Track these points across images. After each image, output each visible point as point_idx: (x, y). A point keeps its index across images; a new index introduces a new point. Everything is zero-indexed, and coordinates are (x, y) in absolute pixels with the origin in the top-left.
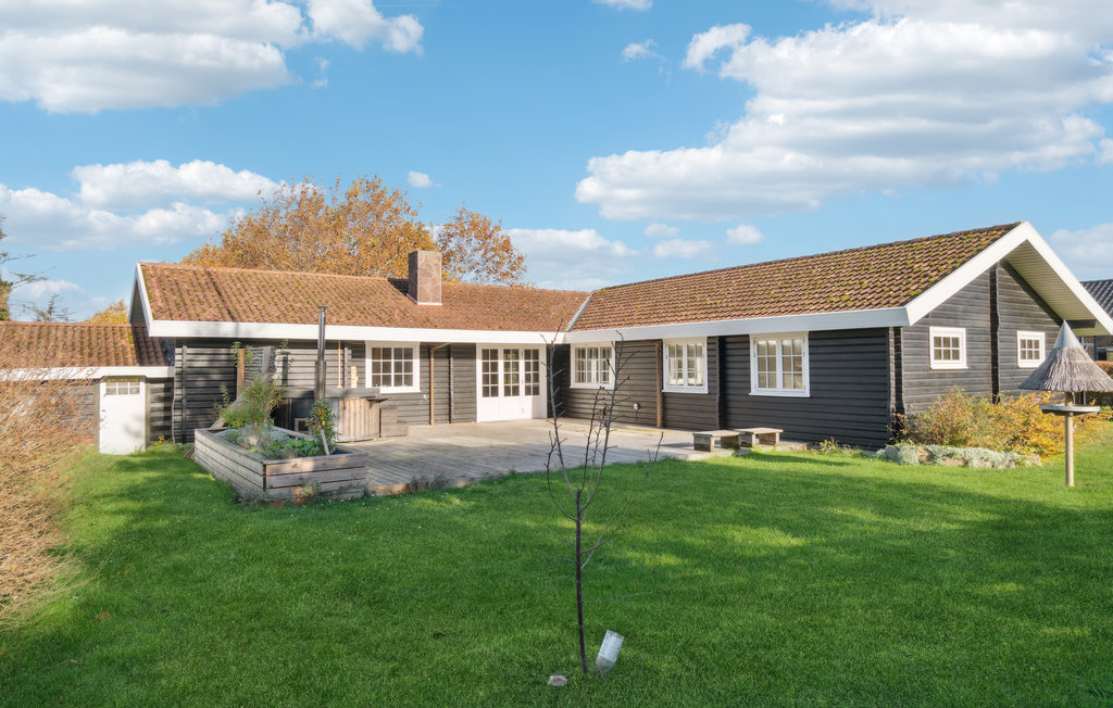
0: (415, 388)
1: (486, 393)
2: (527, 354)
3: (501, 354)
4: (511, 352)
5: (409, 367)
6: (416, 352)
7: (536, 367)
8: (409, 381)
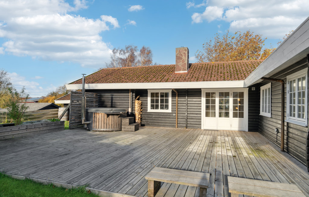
0: (169, 110)
1: (207, 115)
2: (235, 95)
3: (217, 95)
4: (224, 94)
5: (167, 101)
6: (170, 95)
7: (242, 102)
8: (167, 107)
